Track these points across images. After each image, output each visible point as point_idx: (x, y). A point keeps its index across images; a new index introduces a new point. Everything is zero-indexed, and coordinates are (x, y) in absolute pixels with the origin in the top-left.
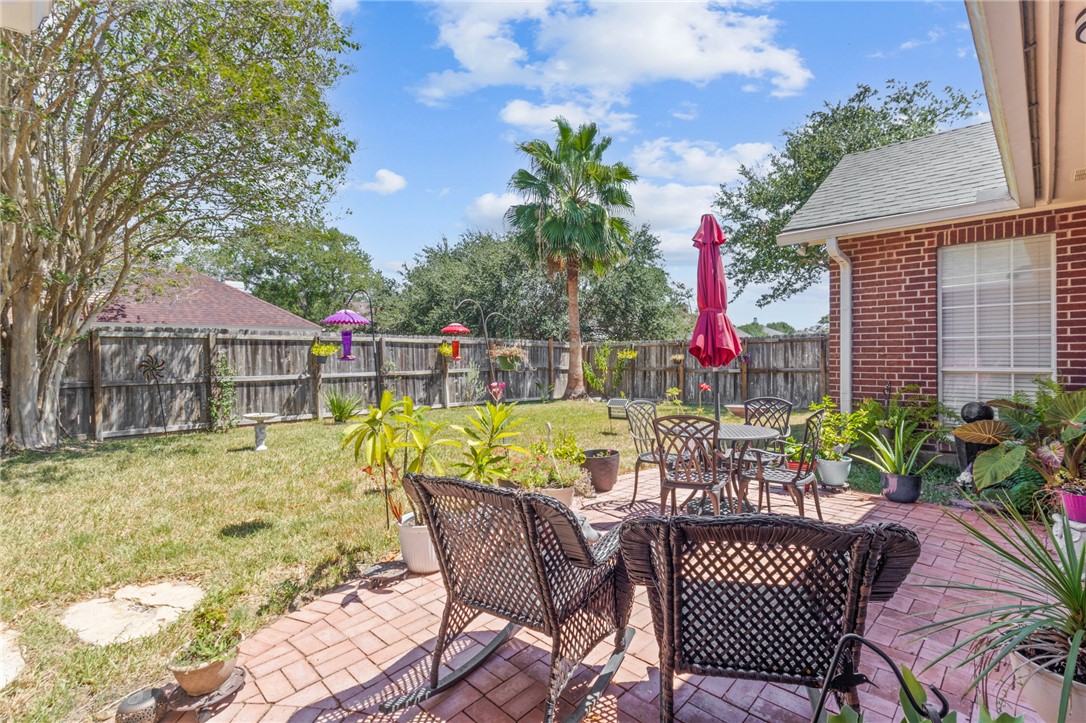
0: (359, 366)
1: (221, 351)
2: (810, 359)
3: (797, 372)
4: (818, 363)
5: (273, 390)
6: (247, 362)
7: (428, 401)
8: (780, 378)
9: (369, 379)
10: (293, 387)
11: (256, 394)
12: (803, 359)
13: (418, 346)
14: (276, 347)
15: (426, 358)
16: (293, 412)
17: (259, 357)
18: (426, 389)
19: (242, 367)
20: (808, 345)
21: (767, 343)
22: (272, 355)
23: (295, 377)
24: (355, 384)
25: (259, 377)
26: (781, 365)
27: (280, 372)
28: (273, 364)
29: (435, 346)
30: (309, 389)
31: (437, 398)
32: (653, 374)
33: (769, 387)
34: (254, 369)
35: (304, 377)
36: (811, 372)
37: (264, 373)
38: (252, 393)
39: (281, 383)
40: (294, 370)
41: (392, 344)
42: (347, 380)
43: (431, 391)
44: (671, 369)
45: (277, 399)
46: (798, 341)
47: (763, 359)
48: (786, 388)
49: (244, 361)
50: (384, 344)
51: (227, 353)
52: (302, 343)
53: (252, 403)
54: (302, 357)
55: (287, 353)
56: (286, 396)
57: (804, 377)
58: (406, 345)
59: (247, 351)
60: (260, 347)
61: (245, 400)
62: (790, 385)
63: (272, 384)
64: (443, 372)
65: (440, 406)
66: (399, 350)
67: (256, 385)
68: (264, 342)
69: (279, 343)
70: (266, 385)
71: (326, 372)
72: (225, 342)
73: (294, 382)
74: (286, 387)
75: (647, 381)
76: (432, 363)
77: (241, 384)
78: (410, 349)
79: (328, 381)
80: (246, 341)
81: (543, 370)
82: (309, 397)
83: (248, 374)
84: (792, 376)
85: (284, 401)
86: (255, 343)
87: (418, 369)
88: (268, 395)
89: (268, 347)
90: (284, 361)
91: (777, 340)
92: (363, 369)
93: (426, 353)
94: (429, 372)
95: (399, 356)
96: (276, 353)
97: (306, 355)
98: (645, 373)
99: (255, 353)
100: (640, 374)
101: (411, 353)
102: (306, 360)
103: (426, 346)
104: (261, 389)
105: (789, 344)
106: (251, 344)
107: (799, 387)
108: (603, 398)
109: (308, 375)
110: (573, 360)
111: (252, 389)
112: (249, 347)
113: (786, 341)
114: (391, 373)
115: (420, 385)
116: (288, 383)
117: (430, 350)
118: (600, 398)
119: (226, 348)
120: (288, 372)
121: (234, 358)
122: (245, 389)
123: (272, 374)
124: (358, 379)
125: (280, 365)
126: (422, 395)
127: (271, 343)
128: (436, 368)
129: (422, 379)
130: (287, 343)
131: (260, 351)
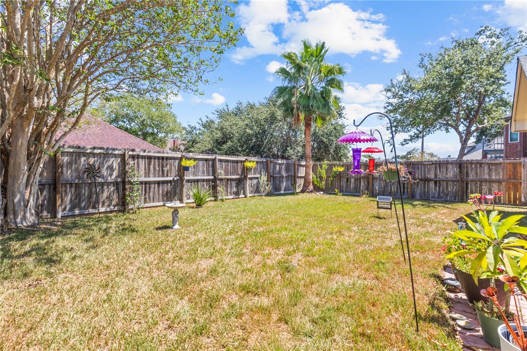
0: (203, 173)
1: (131, 162)
2: (451, 174)
3: (443, 181)
4: (456, 176)
5: (159, 186)
6: (145, 169)
7: (237, 194)
8: (432, 185)
9: (209, 180)
10: (169, 184)
11: (150, 189)
12: (447, 174)
13: (233, 162)
14: (161, 161)
15: (237, 169)
16: (169, 199)
17: (152, 166)
18: (237, 187)
19: (142, 172)
20: (450, 166)
21: (424, 164)
22: (159, 165)
23: (170, 179)
24: (202, 183)
25: (152, 179)
26: (432, 176)
27: (163, 176)
28: (159, 170)
29: (241, 162)
30: (178, 186)
31: (242, 191)
32: (353, 180)
33: (424, 188)
34: (149, 174)
35: (175, 179)
36: (451, 181)
37: (154, 176)
38: (148, 188)
39: (163, 182)
40: (171, 174)
41: (220, 161)
42: (198, 181)
43: (239, 188)
44: (364, 178)
45: (161, 192)
46: (444, 164)
47: (421, 174)
48: (435, 189)
49: (143, 169)
50: (217, 160)
51: (134, 164)
52: (175, 158)
53: (147, 194)
54: (175, 167)
55: (167, 164)
56: (166, 190)
57: (447, 184)
58: (227, 161)
59: (145, 163)
60: (153, 160)
61: (144, 192)
62: (438, 188)
63: (159, 183)
64: (246, 177)
65: (243, 196)
66: (224, 164)
67: (150, 183)
68: (155, 158)
69: (163, 158)
70: (155, 184)
71: (187, 176)
72: (133, 157)
73: (170, 182)
74: (165, 185)
75: (349, 183)
76: (240, 172)
77: (141, 183)
78: (229, 163)
79: (188, 181)
80: (145, 156)
81: (291, 176)
82: (178, 191)
83: (145, 177)
84: (440, 183)
85: (165, 193)
86: (150, 158)
87: (233, 175)
88: (156, 189)
89: (157, 160)
90: (165, 169)
91: (431, 163)
92: (206, 174)
93: (237, 166)
94: (238, 177)
95: (224, 167)
96: (161, 164)
97: (177, 166)
98: (348, 179)
99: (149, 164)
100: (345, 180)
101: (229, 166)
102: (177, 169)
103: (237, 162)
104: (152, 186)
105: (438, 165)
106: (148, 159)
107: (443, 189)
108: (324, 192)
109: (178, 178)
110: (308, 171)
111: (147, 186)
112: (146, 160)
113: (437, 164)
114: (220, 177)
115: (234, 184)
116: (167, 182)
117: (239, 164)
118: (322, 193)
119: (134, 160)
120: (167, 176)
121: (138, 166)
122: (144, 186)
123: (159, 177)
124: (203, 180)
125: (163, 171)
126: (235, 189)
127: (159, 158)
128: (242, 175)
129: (235, 181)
130: (167, 158)
131: (152, 163)
